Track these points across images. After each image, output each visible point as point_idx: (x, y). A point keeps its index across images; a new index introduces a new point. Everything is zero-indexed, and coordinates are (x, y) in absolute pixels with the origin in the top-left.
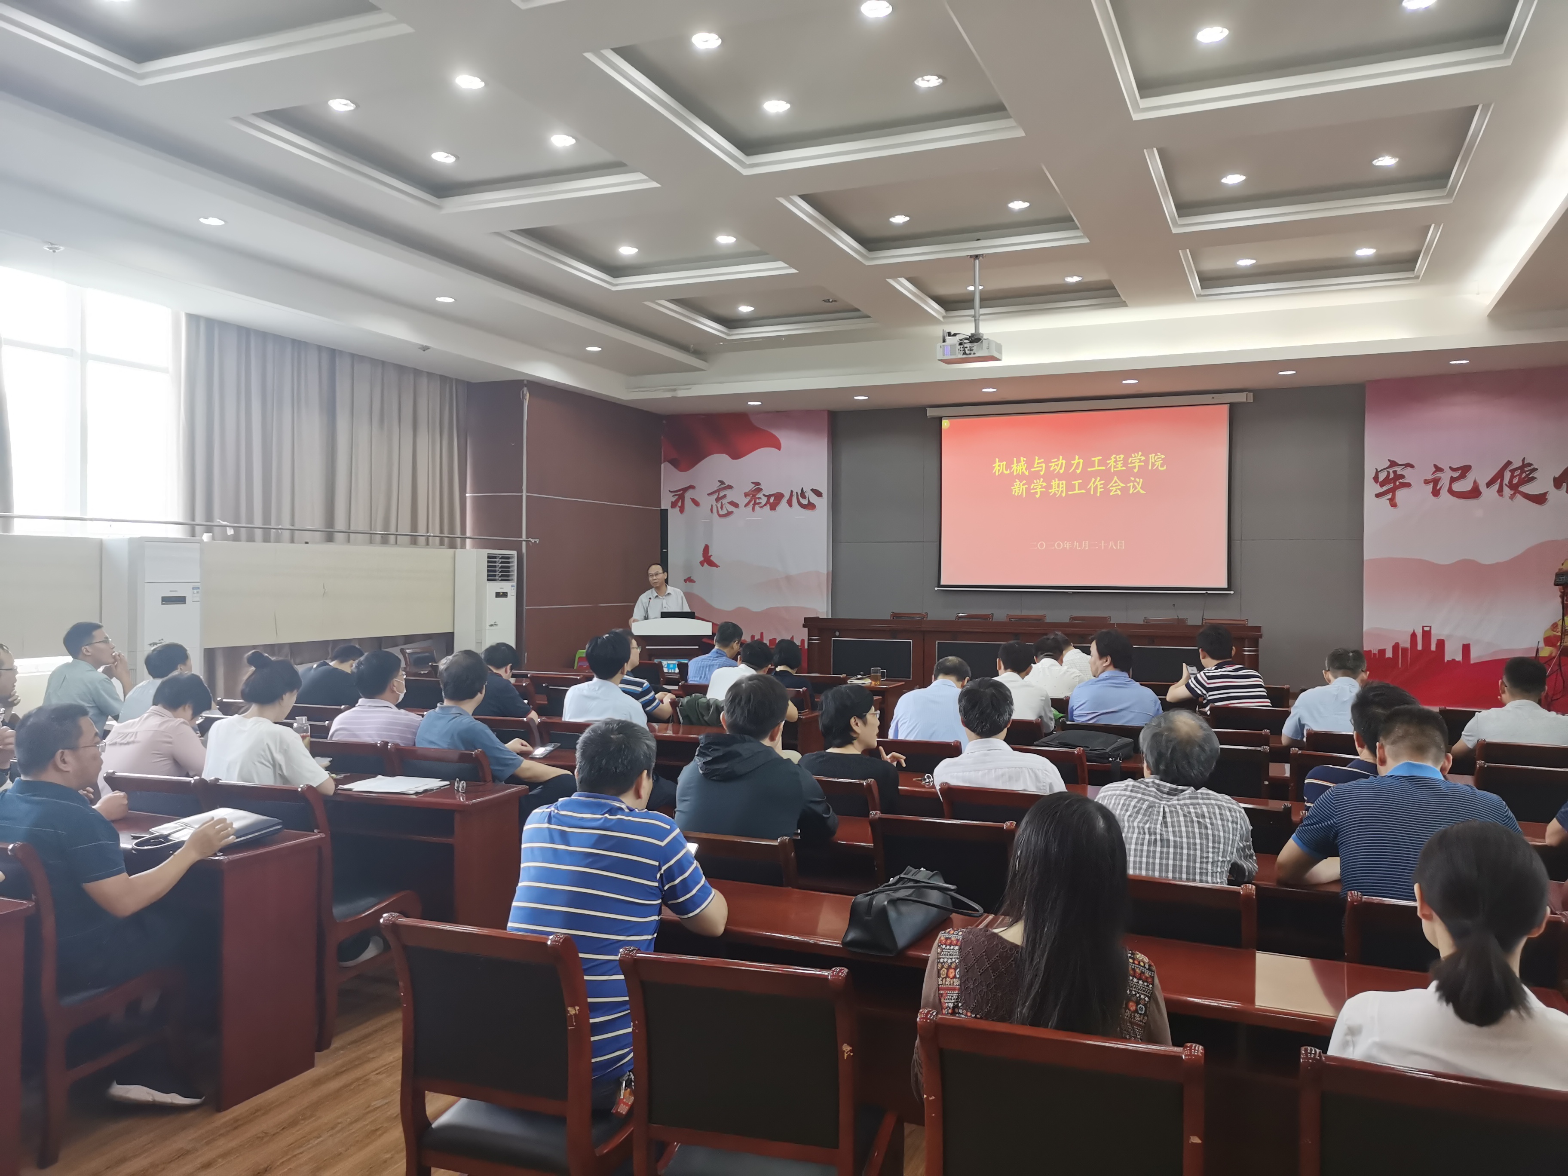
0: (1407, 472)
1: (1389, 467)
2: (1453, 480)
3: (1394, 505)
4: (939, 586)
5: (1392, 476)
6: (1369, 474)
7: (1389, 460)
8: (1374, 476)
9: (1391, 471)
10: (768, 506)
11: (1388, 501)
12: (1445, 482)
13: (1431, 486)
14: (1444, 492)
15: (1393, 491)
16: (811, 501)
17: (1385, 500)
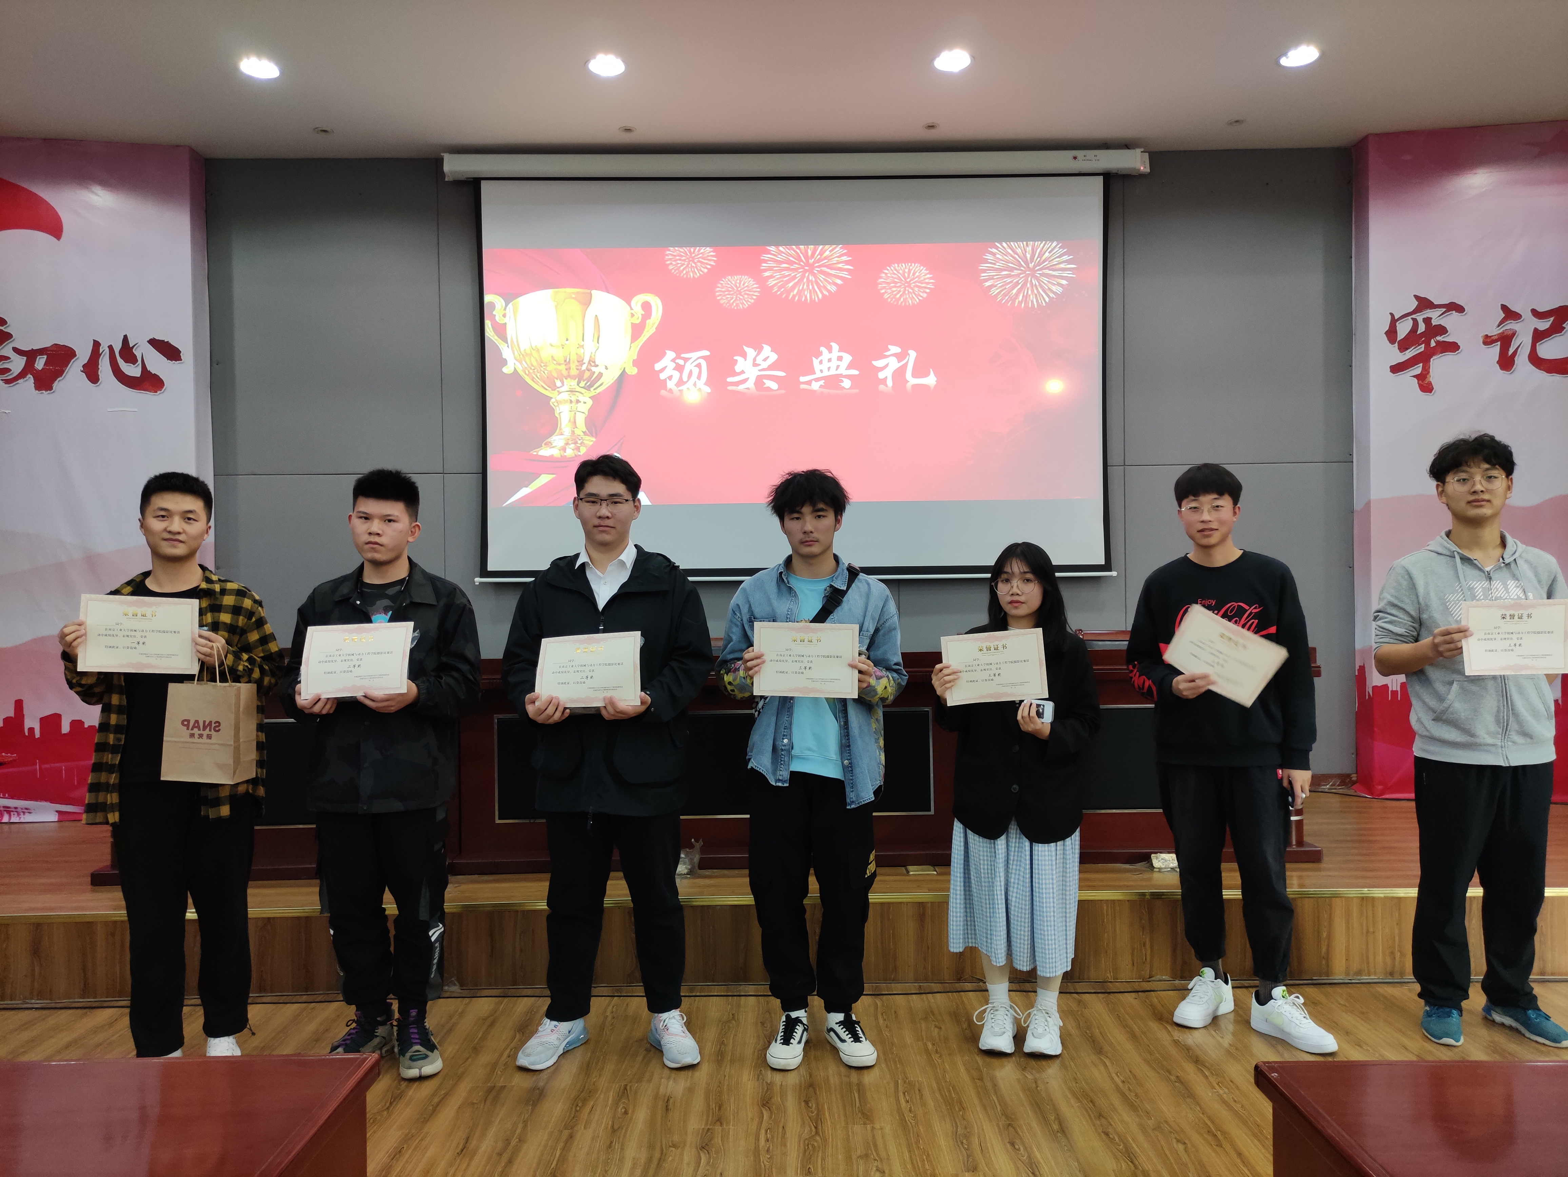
0: (1451, 321)
1: (1416, 311)
2: (1539, 336)
3: (1426, 388)
4: (484, 572)
5: (1422, 328)
6: (1378, 325)
7: (1416, 297)
8: (1387, 328)
9: (1420, 317)
10: (30, 380)
11: (1415, 380)
12: (1523, 341)
13: (1496, 349)
14: (1522, 360)
15: (1424, 359)
16: (153, 369)
17: (1408, 378)
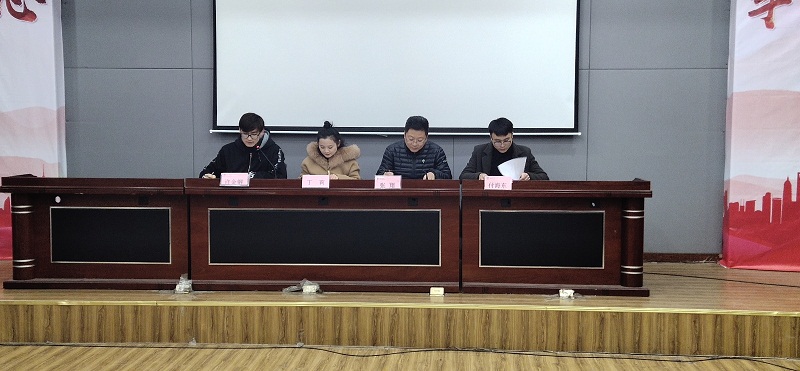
3: (769, 24)
4: (215, 127)
11: (764, 20)
15: (770, 7)
16: (29, 8)
17: (759, 20)
